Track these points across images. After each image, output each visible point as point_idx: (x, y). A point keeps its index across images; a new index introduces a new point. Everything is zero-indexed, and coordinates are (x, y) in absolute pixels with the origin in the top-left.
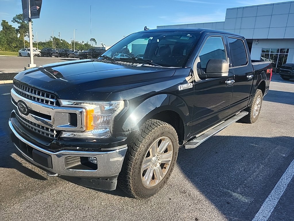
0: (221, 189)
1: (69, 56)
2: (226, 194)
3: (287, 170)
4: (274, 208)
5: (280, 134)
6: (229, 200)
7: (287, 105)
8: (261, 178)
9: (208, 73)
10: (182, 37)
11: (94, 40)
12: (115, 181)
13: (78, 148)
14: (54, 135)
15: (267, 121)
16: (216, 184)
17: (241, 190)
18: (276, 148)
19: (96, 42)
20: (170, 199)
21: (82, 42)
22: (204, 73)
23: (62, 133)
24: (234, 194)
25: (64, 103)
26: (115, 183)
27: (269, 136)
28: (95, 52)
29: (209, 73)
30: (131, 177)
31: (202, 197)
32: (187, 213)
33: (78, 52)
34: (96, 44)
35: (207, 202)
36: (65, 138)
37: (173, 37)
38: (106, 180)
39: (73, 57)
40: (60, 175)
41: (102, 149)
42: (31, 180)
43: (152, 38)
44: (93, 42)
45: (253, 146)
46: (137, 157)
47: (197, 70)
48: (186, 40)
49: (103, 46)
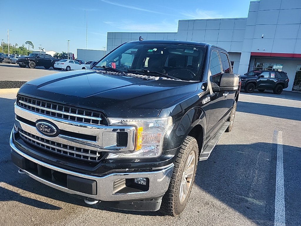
0: (236, 196)
1: (3, 61)
2: (242, 200)
3: (277, 172)
4: (284, 207)
5: (256, 140)
6: (247, 205)
7: (247, 113)
8: (261, 182)
9: (221, 86)
10: (186, 50)
11: (30, 43)
12: (160, 201)
13: (127, 169)
14: (96, 158)
15: (240, 129)
16: (230, 192)
17: (252, 195)
18: (259, 154)
19: (33, 46)
20: (199, 212)
21: (16, 45)
22: (218, 87)
23: (107, 155)
24: (249, 199)
25: (113, 121)
26: (160, 203)
27: (248, 143)
28: (38, 57)
29: (223, 86)
30: (174, 195)
31: (224, 206)
32: (220, 222)
33: (14, 57)
34: (33, 48)
35: (231, 210)
36: (111, 159)
37: (176, 49)
38: (152, 200)
39: (9, 63)
40: (100, 202)
41: (153, 169)
42: (42, 211)
43: (156, 50)
44: (30, 45)
45: (241, 154)
46: (179, 174)
47: (211, 84)
48: (190, 53)
49: (43, 51)
